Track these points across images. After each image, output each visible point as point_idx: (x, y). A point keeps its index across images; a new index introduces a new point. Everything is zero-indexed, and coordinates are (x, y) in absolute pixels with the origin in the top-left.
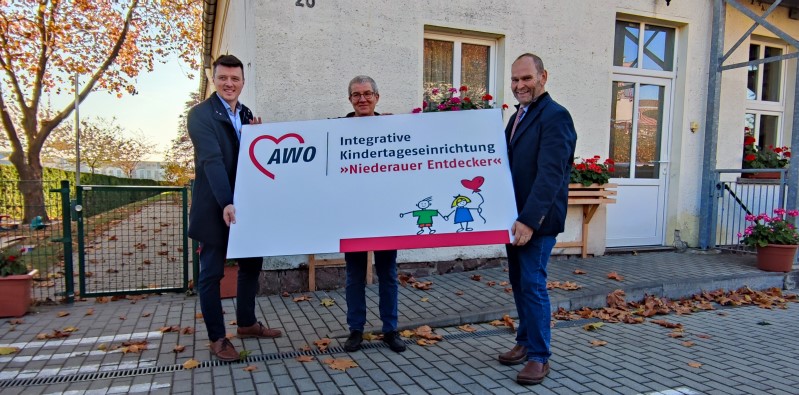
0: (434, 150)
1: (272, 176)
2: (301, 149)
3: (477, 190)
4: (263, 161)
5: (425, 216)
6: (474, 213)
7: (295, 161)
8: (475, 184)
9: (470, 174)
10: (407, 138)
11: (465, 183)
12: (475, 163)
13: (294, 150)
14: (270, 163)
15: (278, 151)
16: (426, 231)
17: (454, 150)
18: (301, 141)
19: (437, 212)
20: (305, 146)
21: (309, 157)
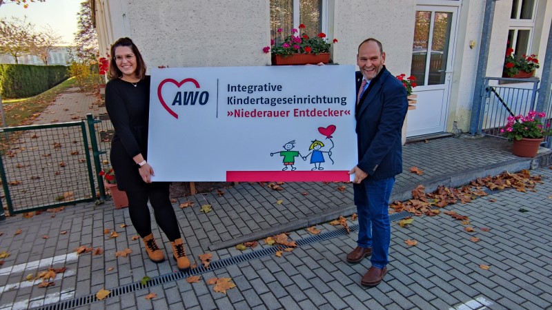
0: (300, 100)
1: (176, 116)
2: (197, 93)
3: (329, 137)
4: (169, 102)
5: (289, 155)
6: (325, 156)
7: (193, 103)
8: (328, 131)
9: (326, 122)
10: (279, 88)
11: (321, 130)
12: (330, 113)
13: (192, 93)
14: (174, 104)
15: (179, 93)
16: (289, 168)
17: (314, 100)
18: (198, 86)
19: (298, 153)
20: (201, 90)
21: (203, 101)
